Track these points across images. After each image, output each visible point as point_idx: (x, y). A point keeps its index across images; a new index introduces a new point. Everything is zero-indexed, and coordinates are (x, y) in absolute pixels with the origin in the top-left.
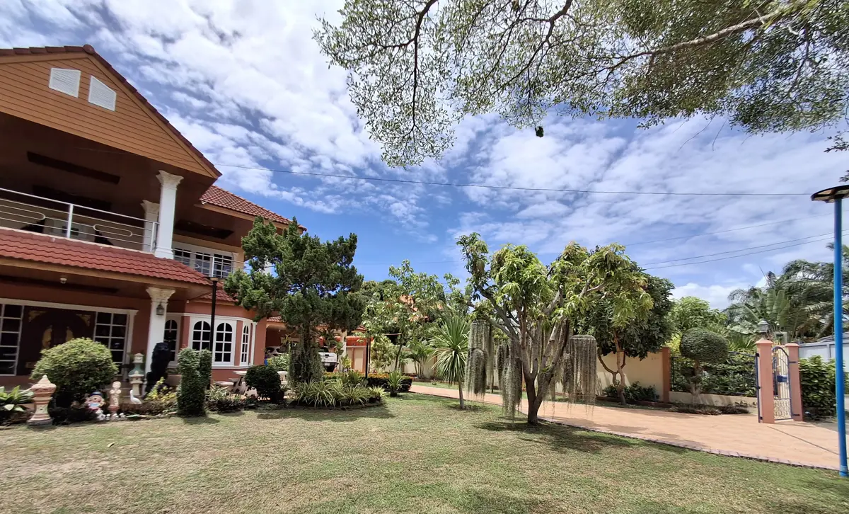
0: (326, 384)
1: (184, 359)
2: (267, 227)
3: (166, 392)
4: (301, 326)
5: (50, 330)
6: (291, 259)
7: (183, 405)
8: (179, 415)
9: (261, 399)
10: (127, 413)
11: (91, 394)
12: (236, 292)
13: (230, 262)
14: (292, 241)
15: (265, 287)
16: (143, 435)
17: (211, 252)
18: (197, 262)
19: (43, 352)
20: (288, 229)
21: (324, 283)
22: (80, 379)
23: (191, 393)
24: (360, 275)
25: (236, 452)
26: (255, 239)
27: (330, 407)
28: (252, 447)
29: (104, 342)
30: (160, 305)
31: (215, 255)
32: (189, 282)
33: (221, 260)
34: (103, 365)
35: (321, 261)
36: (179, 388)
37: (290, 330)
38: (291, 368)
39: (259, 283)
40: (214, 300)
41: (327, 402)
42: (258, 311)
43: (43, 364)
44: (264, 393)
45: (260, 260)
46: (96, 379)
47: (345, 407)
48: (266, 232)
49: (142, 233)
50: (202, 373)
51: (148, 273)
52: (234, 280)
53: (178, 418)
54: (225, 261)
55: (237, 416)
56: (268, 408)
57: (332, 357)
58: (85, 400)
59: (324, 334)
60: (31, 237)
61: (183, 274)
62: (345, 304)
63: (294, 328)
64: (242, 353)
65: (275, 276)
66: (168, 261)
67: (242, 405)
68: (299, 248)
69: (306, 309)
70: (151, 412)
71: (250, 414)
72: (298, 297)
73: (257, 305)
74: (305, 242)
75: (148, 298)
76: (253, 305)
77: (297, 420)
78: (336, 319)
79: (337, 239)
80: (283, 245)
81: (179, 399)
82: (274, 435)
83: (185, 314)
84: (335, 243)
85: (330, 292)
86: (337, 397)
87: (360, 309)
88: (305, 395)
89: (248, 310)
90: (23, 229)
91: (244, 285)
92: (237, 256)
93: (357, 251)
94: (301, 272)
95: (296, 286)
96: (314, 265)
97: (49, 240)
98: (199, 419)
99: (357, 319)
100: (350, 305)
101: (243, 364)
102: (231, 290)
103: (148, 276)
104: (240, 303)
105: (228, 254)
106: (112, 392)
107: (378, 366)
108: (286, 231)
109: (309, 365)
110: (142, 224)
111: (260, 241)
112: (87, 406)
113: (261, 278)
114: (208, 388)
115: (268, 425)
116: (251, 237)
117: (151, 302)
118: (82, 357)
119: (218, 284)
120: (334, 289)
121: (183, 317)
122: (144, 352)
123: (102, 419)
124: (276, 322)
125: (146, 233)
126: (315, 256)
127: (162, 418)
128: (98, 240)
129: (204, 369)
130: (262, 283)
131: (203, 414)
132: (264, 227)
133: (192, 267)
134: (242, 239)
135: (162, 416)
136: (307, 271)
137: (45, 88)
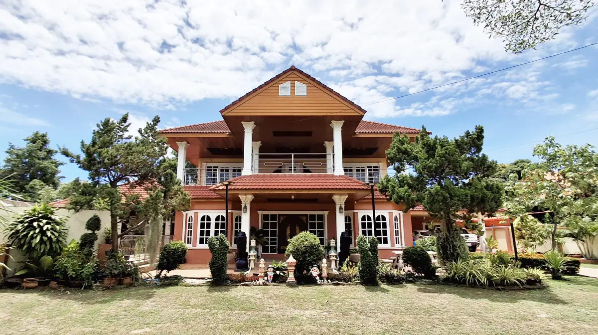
0: (474, 264)
1: (360, 243)
2: (403, 138)
3: (351, 266)
4: (442, 213)
5: (289, 228)
6: (425, 159)
7: (364, 276)
8: (361, 284)
9: (417, 275)
10: (332, 280)
11: (313, 267)
12: (387, 191)
13: (378, 170)
14: (424, 145)
15: (409, 185)
16: (343, 297)
17: (365, 165)
18: (357, 174)
19: (289, 240)
20: (419, 136)
21: (457, 174)
22: (306, 257)
23: (367, 268)
24: (493, 161)
25: (407, 318)
26: (395, 150)
27: (482, 286)
28: (419, 316)
29: (314, 232)
30: (341, 207)
31: (368, 167)
32: (355, 189)
33: (371, 170)
34: (316, 248)
35: (452, 156)
36: (359, 264)
37: (433, 217)
38: (438, 248)
39: (403, 182)
40: (373, 199)
41: (479, 281)
42: (405, 204)
43: (290, 248)
44: (419, 270)
45: (401, 165)
46: (314, 257)
47: (499, 287)
48: (402, 143)
49: (325, 162)
50: (372, 254)
51: (332, 187)
52: (385, 183)
53: (361, 286)
54: (374, 170)
55: (401, 287)
56: (424, 283)
57: (472, 238)
58: (310, 270)
59: (464, 218)
60: (278, 176)
61: (351, 184)
62: (482, 189)
63: (437, 215)
64: (395, 237)
65: (415, 174)
66: (342, 176)
67: (403, 279)
68: (430, 148)
69: (445, 199)
70: (344, 280)
71: (411, 288)
72: (436, 189)
73: (404, 200)
74: (435, 143)
75: (334, 203)
76: (401, 200)
77: (453, 296)
78: (475, 204)
79: (463, 134)
80: (417, 149)
81: (360, 272)
82: (435, 308)
83: (355, 211)
84: (462, 138)
85: (464, 180)
86: (489, 278)
87: (498, 192)
88: (455, 273)
89: (398, 204)
90: (274, 172)
91: (393, 186)
92: (382, 165)
93: (485, 141)
94: (436, 168)
95: (432, 180)
96: (447, 160)
97: (285, 176)
98: (375, 288)
99: (496, 202)
100: (487, 190)
101: (398, 246)
102: (383, 190)
103: (333, 189)
104: (391, 199)
105: (375, 164)
106: (323, 265)
107: (526, 246)
108: (417, 138)
109: (454, 246)
110: (325, 156)
111: (399, 150)
112: (311, 274)
113: (404, 178)
114: (378, 265)
115: (427, 298)
116: (392, 149)
117: (336, 205)
118: (306, 243)
119: (374, 187)
120: (468, 177)
121: (354, 213)
122: (335, 238)
123: (319, 283)
124: (419, 211)
125: (328, 161)
126: (446, 152)
127: (352, 285)
128: (305, 171)
129: (374, 251)
130: (405, 182)
131: (377, 285)
132: (401, 139)
133: (355, 177)
134: (386, 152)
135: (351, 283)
136: (441, 166)
137: (277, 96)
